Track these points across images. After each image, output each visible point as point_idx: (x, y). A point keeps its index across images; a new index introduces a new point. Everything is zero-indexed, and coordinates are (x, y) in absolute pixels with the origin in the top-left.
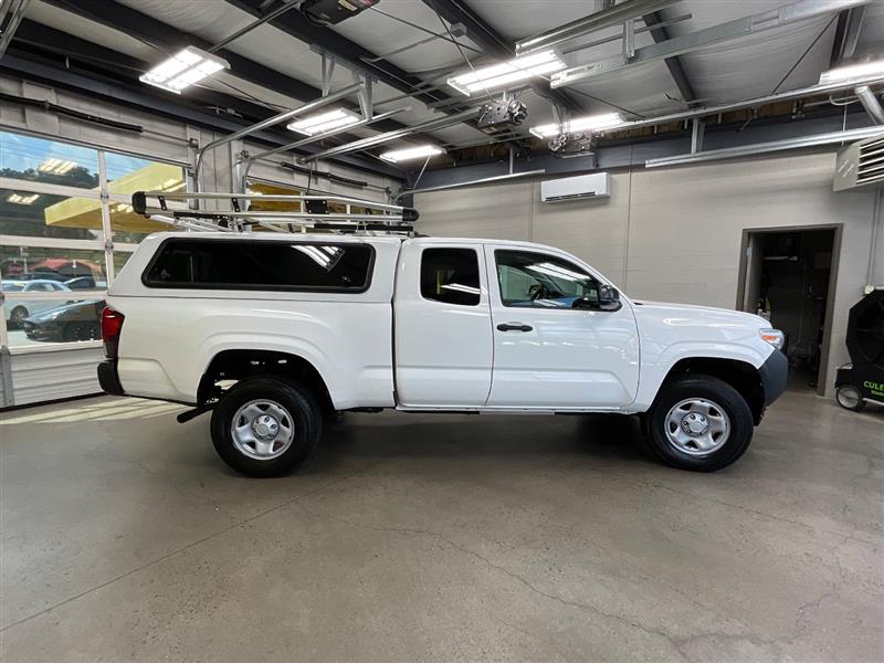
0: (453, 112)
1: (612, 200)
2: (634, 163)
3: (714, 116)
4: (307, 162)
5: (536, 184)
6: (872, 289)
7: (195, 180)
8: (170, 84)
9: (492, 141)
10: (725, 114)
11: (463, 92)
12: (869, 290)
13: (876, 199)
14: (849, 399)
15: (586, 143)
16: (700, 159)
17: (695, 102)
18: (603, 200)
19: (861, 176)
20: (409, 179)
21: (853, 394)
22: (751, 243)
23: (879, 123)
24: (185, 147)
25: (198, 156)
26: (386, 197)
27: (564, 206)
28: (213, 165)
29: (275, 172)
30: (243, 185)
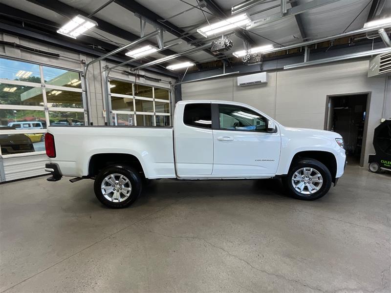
0: (198, 46)
1: (268, 84)
2: (278, 68)
3: (314, 45)
4: (134, 70)
5: (235, 78)
6: (385, 120)
7: (85, 78)
8: (71, 34)
9: (215, 59)
10: (319, 44)
11: (204, 35)
12: (383, 120)
13: (386, 80)
14: (374, 168)
15: (258, 59)
16: (309, 64)
17: (306, 39)
18: (265, 84)
19: (381, 70)
20: (179, 77)
21: (376, 166)
22: (330, 101)
23: (388, 46)
24: (79, 63)
25: (86, 68)
26: (170, 85)
27: (247, 87)
28: (92, 72)
29: (121, 75)
30: (107, 81)
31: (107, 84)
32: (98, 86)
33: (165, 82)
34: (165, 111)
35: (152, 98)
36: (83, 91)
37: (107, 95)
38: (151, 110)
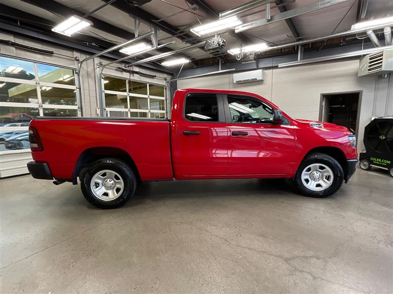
0: (194, 43)
1: (264, 82)
2: (274, 65)
3: (308, 44)
4: (129, 67)
5: (231, 75)
7: (79, 75)
8: (66, 32)
9: (211, 56)
10: (313, 43)
11: (198, 34)
12: (373, 119)
14: (365, 165)
15: (252, 57)
16: (302, 63)
17: (299, 38)
18: (260, 82)
19: (369, 70)
20: (175, 74)
21: (366, 163)
22: (324, 100)
23: (377, 46)
24: (73, 60)
25: (80, 64)
26: (165, 82)
27: (244, 85)
28: (86, 69)
29: (115, 71)
30: (101, 78)
31: (101, 80)
32: (92, 83)
33: (160, 79)
34: (160, 108)
35: (147, 95)
36: (77, 88)
37: (101, 92)
38: (146, 107)
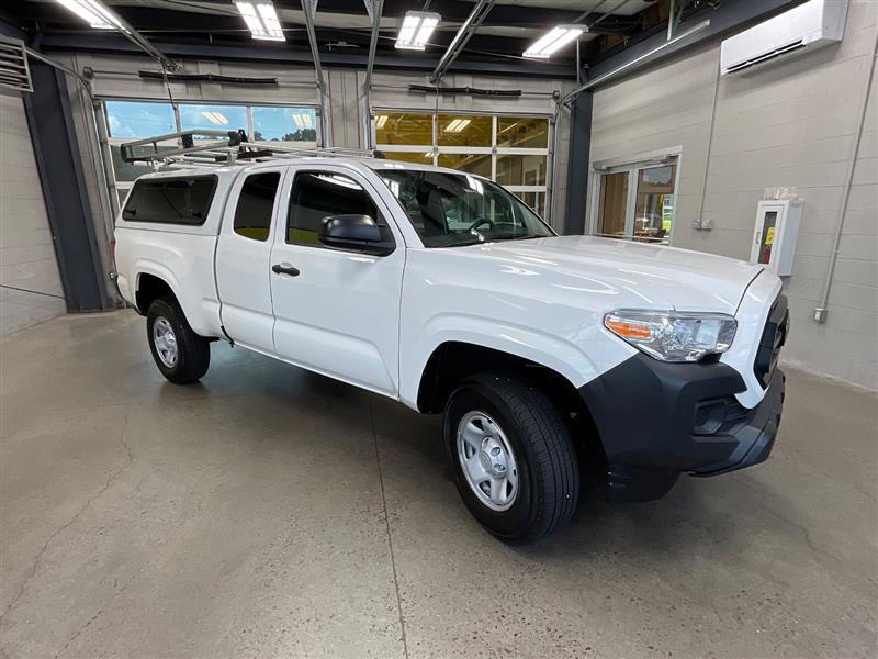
1: (844, 48)
8: (272, 34)
18: (828, 51)
26: (553, 104)
29: (406, 97)
30: (368, 117)
31: (368, 123)
32: (352, 130)
33: (534, 97)
35: (492, 146)
